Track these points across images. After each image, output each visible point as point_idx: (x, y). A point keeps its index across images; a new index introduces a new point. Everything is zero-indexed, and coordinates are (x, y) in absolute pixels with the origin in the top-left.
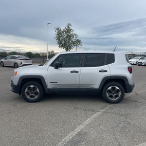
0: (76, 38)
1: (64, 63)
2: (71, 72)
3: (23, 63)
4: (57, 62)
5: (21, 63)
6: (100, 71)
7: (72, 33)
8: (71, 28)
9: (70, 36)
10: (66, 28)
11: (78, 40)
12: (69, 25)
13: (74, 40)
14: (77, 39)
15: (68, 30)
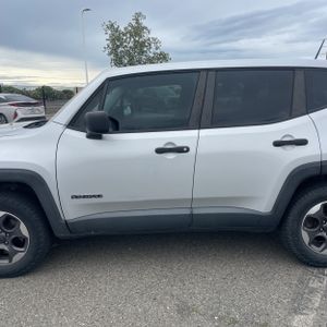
0: (157, 48)
1: (128, 111)
2: (159, 151)
3: (20, 115)
4: (96, 111)
5: (16, 115)
6: (277, 144)
7: (146, 36)
8: (144, 23)
9: (142, 44)
10: (130, 25)
11: (161, 54)
12: (138, 16)
13: (152, 55)
14: (158, 51)
15: (137, 30)
